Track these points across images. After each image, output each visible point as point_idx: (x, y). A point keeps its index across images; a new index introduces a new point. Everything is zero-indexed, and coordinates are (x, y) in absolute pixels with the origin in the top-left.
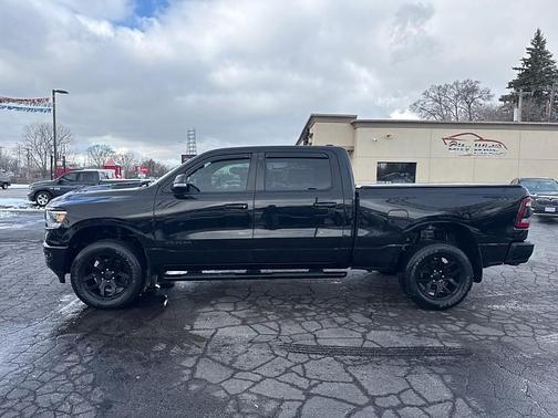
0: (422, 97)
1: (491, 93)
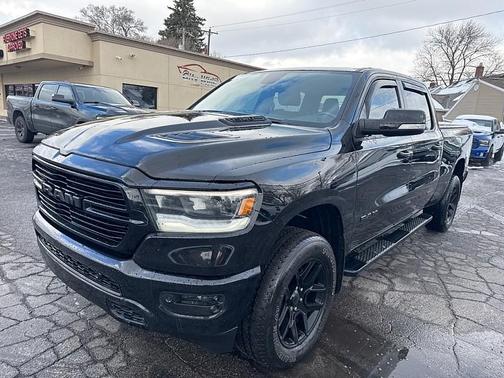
1: (144, 25)
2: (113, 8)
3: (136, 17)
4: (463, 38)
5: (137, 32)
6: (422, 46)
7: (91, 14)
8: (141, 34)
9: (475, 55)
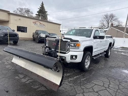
0: (16, 10)
1: (33, 13)
2: (25, 9)
3: (31, 11)
4: (110, 17)
5: (31, 14)
6: (101, 19)
7: (19, 10)
8: (32, 15)
9: (114, 21)
